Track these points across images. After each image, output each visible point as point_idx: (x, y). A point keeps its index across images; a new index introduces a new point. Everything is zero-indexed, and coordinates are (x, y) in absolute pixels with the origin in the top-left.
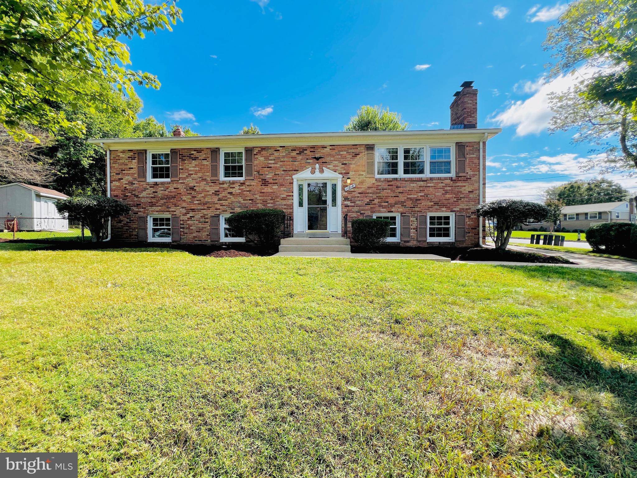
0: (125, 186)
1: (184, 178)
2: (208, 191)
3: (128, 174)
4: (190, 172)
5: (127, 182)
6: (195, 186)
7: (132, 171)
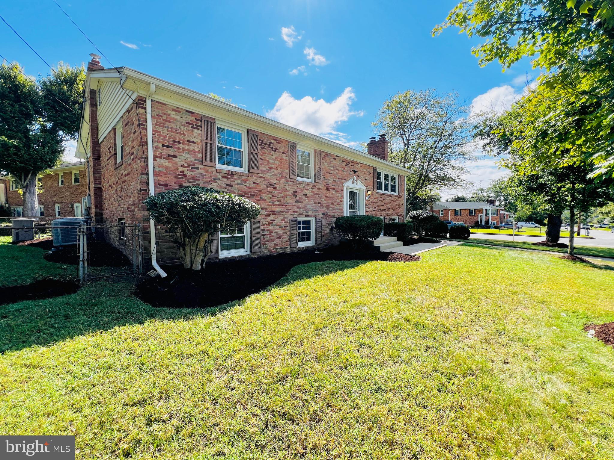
0: (181, 169)
1: (264, 171)
2: (287, 191)
3: (185, 151)
4: (271, 166)
5: (185, 164)
6: (275, 183)
7: (192, 147)
